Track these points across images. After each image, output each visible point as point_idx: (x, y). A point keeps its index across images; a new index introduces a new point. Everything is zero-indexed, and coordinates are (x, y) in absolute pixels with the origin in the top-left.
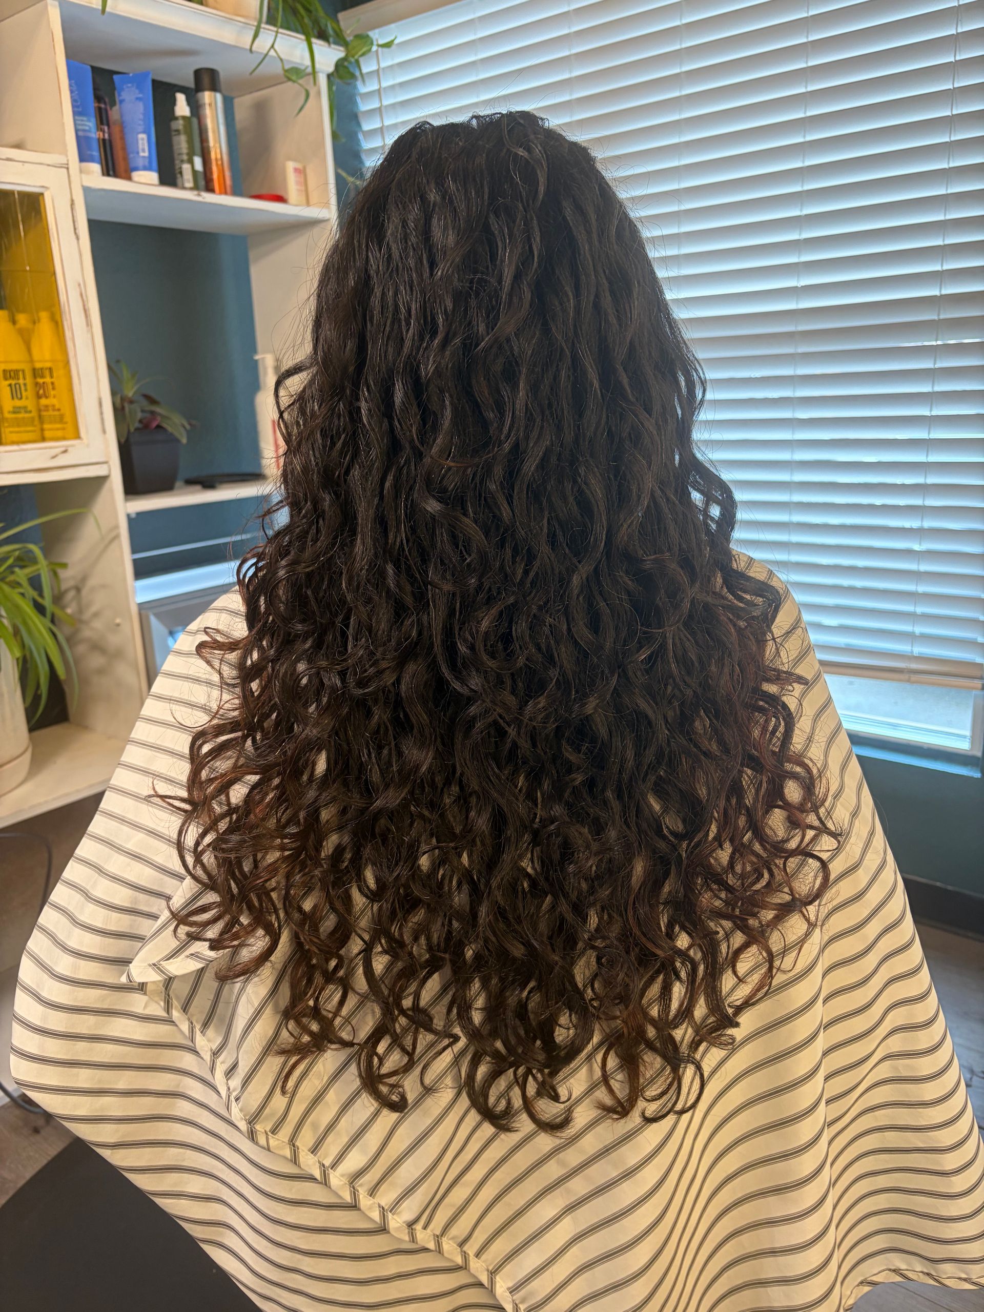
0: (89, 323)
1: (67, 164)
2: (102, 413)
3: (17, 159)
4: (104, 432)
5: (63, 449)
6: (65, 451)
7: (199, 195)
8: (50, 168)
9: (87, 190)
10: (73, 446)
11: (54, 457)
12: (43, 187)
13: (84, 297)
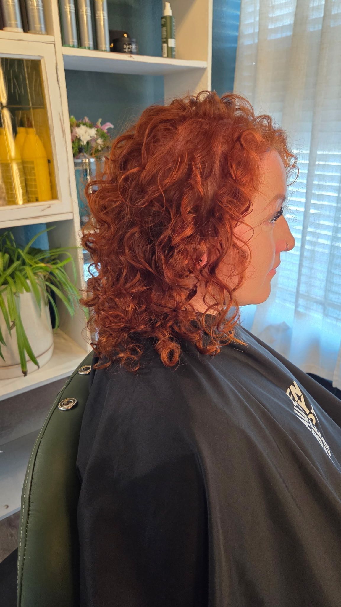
0: (64, 136)
1: (54, 42)
2: (70, 186)
3: (24, 40)
4: (71, 195)
5: (48, 206)
6: (49, 207)
7: (131, 57)
8: (44, 44)
9: (65, 57)
10: (52, 204)
11: (43, 210)
12: (39, 56)
13: (62, 121)
